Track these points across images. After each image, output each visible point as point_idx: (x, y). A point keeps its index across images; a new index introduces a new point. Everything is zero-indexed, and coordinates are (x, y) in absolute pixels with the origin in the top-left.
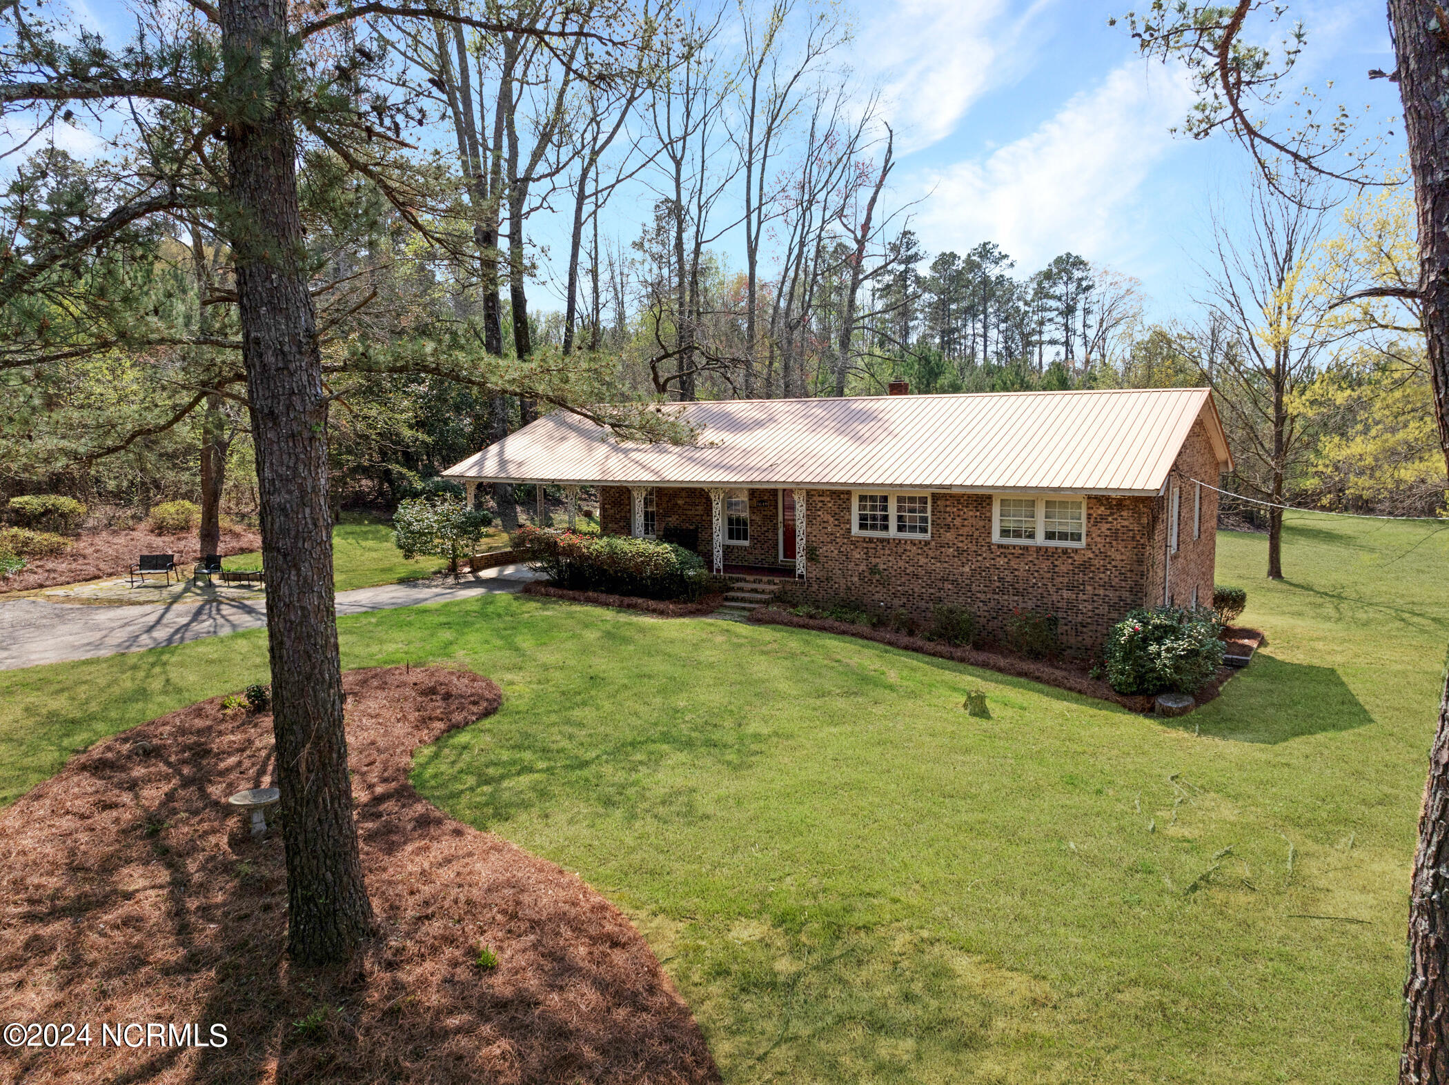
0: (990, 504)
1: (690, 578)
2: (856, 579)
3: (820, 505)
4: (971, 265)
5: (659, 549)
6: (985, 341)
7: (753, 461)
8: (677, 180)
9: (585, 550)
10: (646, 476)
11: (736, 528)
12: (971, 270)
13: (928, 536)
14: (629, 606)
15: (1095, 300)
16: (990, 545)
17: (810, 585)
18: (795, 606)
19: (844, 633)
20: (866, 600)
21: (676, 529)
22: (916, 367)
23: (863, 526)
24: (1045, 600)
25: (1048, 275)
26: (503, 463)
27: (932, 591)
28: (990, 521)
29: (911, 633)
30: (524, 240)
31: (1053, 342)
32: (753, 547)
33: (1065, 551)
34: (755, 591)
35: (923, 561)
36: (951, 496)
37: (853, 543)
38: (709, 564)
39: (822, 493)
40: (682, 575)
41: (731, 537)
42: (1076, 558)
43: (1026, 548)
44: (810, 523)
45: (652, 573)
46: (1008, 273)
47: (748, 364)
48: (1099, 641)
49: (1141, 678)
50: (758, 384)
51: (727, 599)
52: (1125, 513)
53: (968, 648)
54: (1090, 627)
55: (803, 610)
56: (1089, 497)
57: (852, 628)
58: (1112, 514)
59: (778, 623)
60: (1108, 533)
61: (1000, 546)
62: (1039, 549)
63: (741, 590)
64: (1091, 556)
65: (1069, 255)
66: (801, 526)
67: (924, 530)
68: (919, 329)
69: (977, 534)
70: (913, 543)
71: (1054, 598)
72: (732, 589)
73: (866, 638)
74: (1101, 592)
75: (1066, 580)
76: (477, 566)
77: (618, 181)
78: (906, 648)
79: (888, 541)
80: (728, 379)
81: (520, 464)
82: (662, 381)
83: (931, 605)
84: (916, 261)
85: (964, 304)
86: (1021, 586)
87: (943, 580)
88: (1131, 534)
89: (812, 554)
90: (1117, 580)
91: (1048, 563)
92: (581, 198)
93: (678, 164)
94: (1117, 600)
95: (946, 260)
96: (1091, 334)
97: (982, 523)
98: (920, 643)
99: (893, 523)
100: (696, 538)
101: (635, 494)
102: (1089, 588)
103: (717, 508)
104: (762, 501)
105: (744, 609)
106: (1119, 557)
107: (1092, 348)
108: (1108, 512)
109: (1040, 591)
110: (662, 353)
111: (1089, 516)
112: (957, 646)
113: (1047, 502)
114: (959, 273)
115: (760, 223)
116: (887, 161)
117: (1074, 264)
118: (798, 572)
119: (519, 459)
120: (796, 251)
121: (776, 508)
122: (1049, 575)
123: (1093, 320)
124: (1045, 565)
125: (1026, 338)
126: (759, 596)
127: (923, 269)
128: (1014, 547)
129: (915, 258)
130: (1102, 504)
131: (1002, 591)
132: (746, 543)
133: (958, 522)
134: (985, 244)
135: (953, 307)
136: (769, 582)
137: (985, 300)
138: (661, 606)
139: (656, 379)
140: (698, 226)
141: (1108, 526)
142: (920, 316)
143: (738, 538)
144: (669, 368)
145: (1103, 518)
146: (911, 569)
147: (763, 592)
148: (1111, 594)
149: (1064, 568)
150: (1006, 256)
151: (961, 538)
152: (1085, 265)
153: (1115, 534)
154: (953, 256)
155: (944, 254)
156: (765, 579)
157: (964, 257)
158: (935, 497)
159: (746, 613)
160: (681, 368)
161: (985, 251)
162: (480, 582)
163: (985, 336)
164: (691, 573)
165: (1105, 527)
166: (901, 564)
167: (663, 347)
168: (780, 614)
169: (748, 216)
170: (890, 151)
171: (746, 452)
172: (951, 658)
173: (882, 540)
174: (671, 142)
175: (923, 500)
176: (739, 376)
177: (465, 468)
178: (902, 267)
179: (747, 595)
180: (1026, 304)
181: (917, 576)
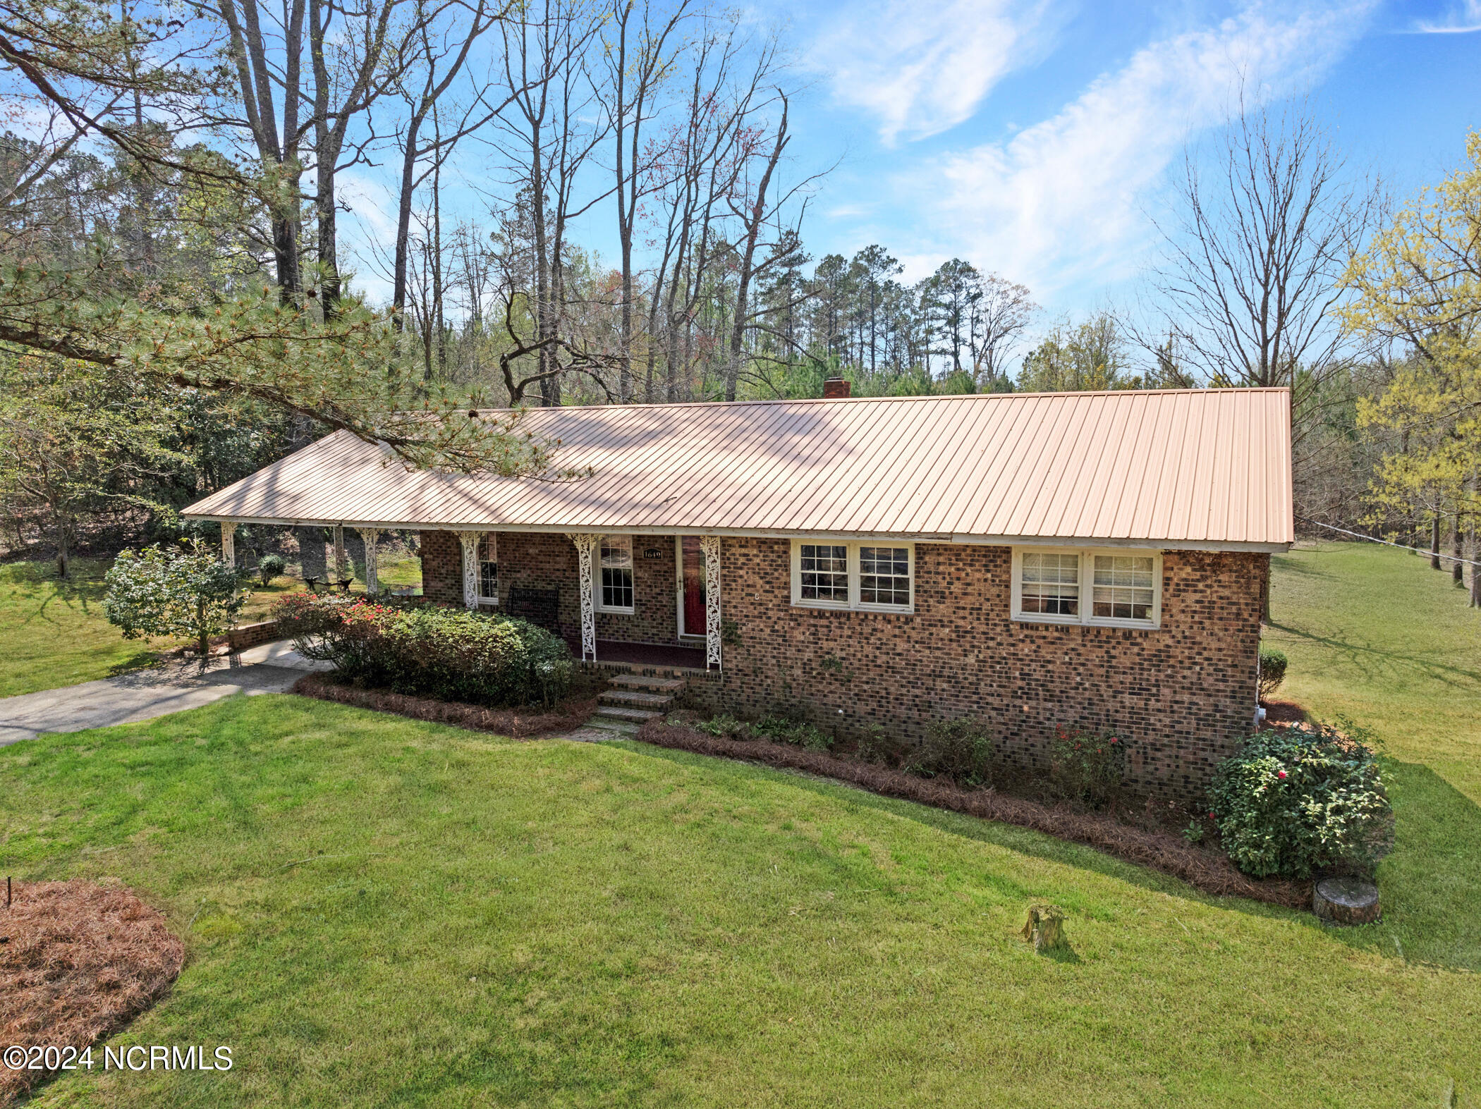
0: (1008, 561)
1: (544, 675)
2: (798, 672)
3: (742, 560)
4: (858, 270)
5: (496, 631)
6: (873, 351)
7: (638, 493)
8: (535, 145)
9: (382, 632)
10: (478, 517)
11: (615, 586)
12: (858, 275)
13: (910, 609)
14: (451, 720)
15: (983, 308)
16: (1007, 624)
17: (728, 680)
18: (709, 718)
19: (788, 764)
20: (815, 703)
21: (526, 589)
22: (812, 374)
23: (806, 593)
24: (1096, 709)
25: (935, 282)
26: (272, 495)
27: (917, 692)
28: (1008, 586)
29: (893, 763)
30: (337, 204)
31: (943, 352)
32: (640, 616)
33: (1128, 634)
34: (644, 689)
35: (902, 646)
36: (946, 548)
37: (793, 618)
38: (575, 645)
39: (744, 543)
40: (532, 672)
41: (607, 601)
42: (1145, 645)
43: (1066, 629)
44: (726, 587)
45: (486, 667)
46: (896, 279)
47: (624, 361)
48: (1181, 771)
49: (1286, 852)
50: (637, 388)
51: (602, 702)
52: (1224, 577)
53: (989, 792)
54: (1167, 751)
55: (721, 724)
56: (1167, 553)
57: (800, 756)
58: (1203, 578)
59: (684, 748)
60: (1197, 607)
61: (1024, 626)
62: (1086, 631)
63: (624, 687)
64: (1170, 642)
65: (956, 261)
66: (713, 593)
67: (902, 599)
68: (805, 337)
69: (987, 606)
70: (886, 619)
71: (1111, 705)
72: (611, 686)
73: (824, 774)
74: (1186, 697)
75: (1129, 678)
76: (238, 643)
77: (460, 134)
78: (889, 792)
79: (848, 615)
80: (600, 382)
81: (296, 498)
82: (516, 384)
83: (915, 713)
84: (801, 263)
85: (852, 310)
86: (1056, 687)
87: (935, 675)
88: (1234, 609)
89: (730, 635)
90: (1211, 680)
91: (1101, 652)
92: (411, 156)
93: (536, 125)
94: (1210, 710)
95: (833, 262)
96: (979, 343)
97: (995, 590)
98: (911, 783)
99: (854, 588)
100: (557, 604)
101: (464, 541)
102: (1166, 691)
103: (586, 563)
104: (653, 551)
105: (629, 719)
106: (1214, 645)
107: (981, 358)
108: (1198, 575)
109: (1087, 694)
110: (516, 347)
111: (1167, 581)
112: (971, 789)
113: (1096, 557)
114: (847, 278)
115: (634, 198)
116: (781, 135)
117: (961, 272)
118: (710, 660)
119: (295, 489)
120: (679, 231)
121: (674, 561)
122: (1102, 671)
123: (981, 329)
124: (1096, 655)
125: (912, 347)
126: (653, 699)
127: (808, 272)
128: (1047, 627)
129: (800, 260)
130: (1187, 563)
131: (1028, 695)
132: (629, 610)
133: (957, 588)
134: (872, 247)
135: (840, 313)
136: (666, 675)
137: (873, 306)
138: (501, 719)
139: (508, 380)
140: (561, 194)
141: (1198, 596)
142: (807, 322)
143: (618, 603)
144: (525, 367)
145: (1189, 584)
146: (885, 658)
147: (657, 691)
148: (1200, 700)
149: (1125, 661)
150: (894, 261)
151: (961, 613)
152: (974, 271)
153: (1208, 609)
154: (840, 259)
155: (830, 257)
156: (659, 669)
157: (850, 261)
158: (921, 550)
159: (632, 728)
160: (542, 367)
161: (872, 255)
162: (238, 672)
163: (872, 345)
164: (547, 668)
165: (1191, 597)
166: (868, 650)
167: (517, 341)
168: (686, 731)
169: (620, 186)
170: (784, 123)
171: (628, 479)
172: (963, 810)
173: (837, 615)
174: (525, 89)
175: (901, 553)
176: (613, 377)
177: (215, 504)
178: (785, 270)
179: (633, 697)
180: (914, 312)
181: (892, 669)
